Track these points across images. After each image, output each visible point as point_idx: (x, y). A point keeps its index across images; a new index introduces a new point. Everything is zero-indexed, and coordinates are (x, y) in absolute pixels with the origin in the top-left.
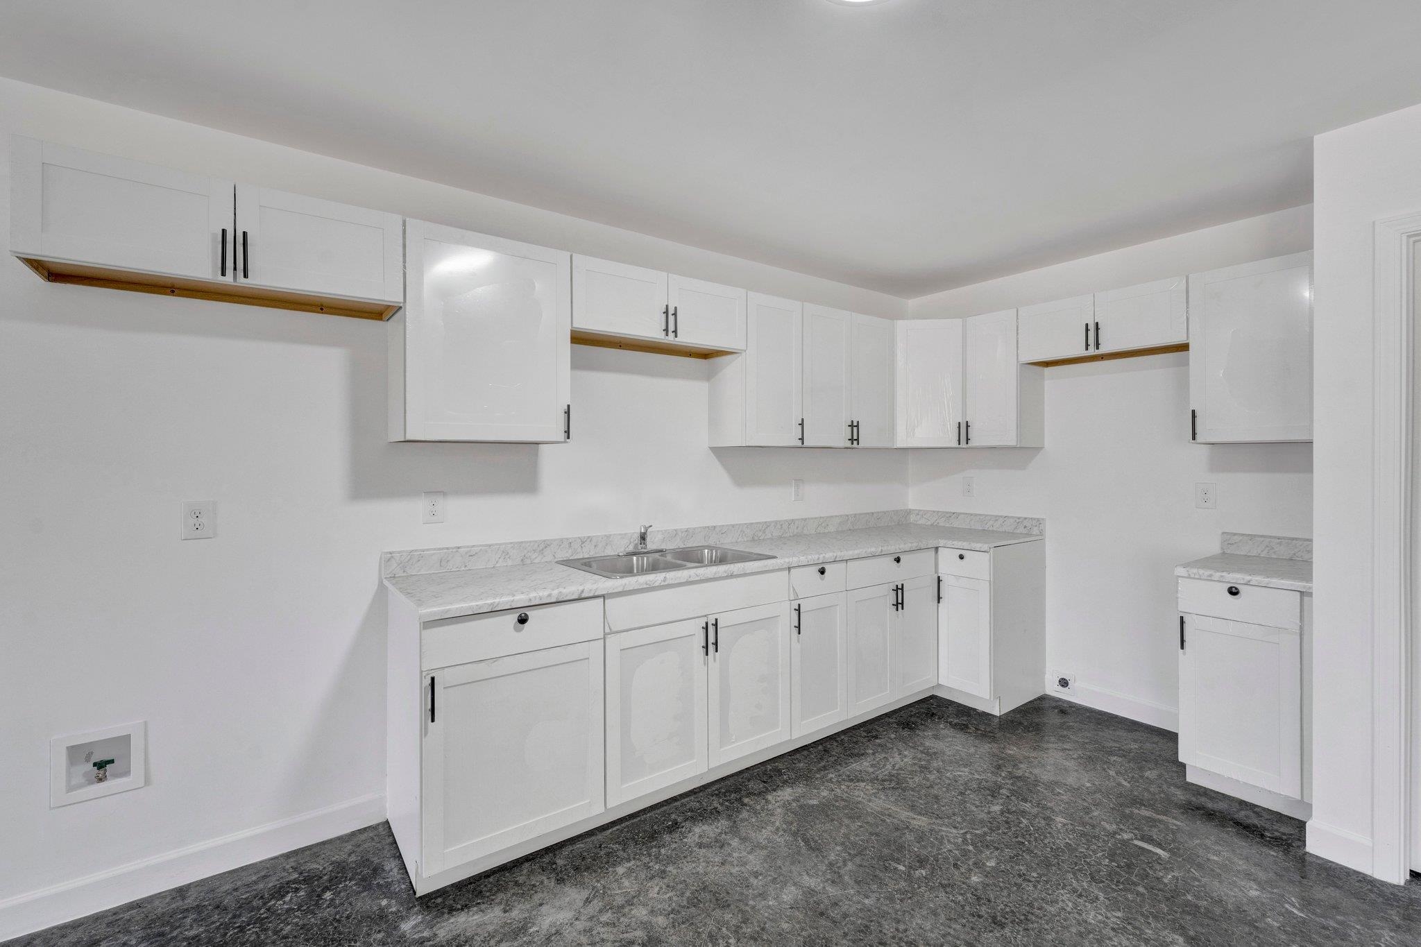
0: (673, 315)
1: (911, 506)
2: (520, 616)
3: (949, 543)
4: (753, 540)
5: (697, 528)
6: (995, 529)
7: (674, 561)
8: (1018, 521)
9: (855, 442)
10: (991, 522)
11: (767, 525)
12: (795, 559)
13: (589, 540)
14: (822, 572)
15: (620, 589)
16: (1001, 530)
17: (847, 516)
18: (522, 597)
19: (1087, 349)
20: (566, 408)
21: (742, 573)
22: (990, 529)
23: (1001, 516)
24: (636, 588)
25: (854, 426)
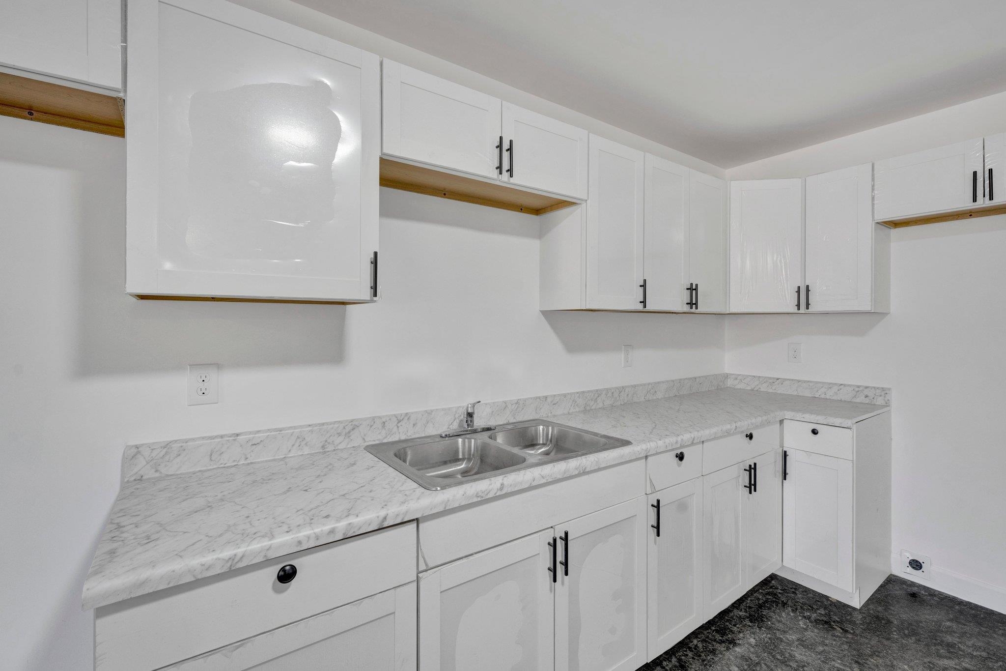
0: (507, 150)
1: (727, 371)
2: (283, 569)
3: (799, 416)
4: (585, 411)
5: (528, 399)
6: (828, 397)
7: (508, 448)
8: (857, 389)
9: (694, 306)
10: (823, 390)
11: (598, 393)
12: (652, 445)
13: (407, 418)
14: (681, 457)
15: (440, 509)
16: (835, 398)
17: (673, 381)
18: (287, 538)
19: (975, 200)
20: (373, 256)
21: (596, 468)
22: (823, 396)
23: (836, 384)
24: (463, 504)
25: (693, 289)
